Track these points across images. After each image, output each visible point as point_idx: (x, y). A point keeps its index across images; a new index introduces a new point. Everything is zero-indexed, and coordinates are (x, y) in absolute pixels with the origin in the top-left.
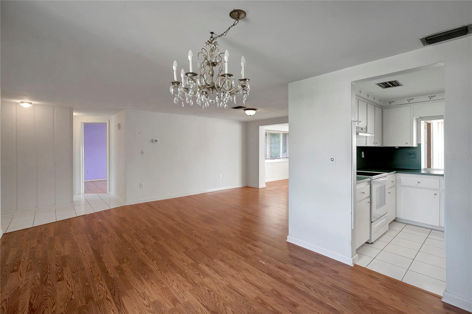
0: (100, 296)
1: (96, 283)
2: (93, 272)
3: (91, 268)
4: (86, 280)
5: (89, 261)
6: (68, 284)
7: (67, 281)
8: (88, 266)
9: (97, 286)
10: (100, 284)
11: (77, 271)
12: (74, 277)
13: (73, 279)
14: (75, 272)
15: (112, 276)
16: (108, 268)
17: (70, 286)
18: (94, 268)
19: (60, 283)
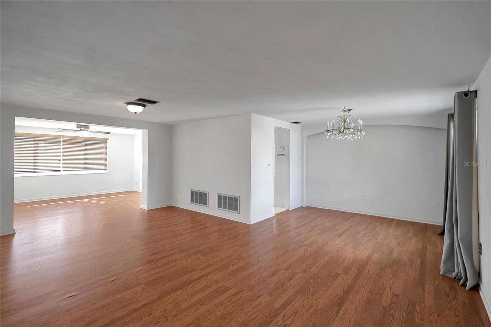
0: (375, 266)
1: (371, 274)
2: (365, 283)
3: (364, 287)
4: (376, 281)
5: (359, 296)
6: (391, 287)
7: (391, 290)
8: (364, 291)
9: (372, 272)
10: (369, 272)
11: (377, 294)
12: (383, 290)
13: (384, 288)
14: (379, 294)
15: (356, 271)
16: (351, 278)
17: (390, 285)
18: (361, 286)
19: (397, 293)
